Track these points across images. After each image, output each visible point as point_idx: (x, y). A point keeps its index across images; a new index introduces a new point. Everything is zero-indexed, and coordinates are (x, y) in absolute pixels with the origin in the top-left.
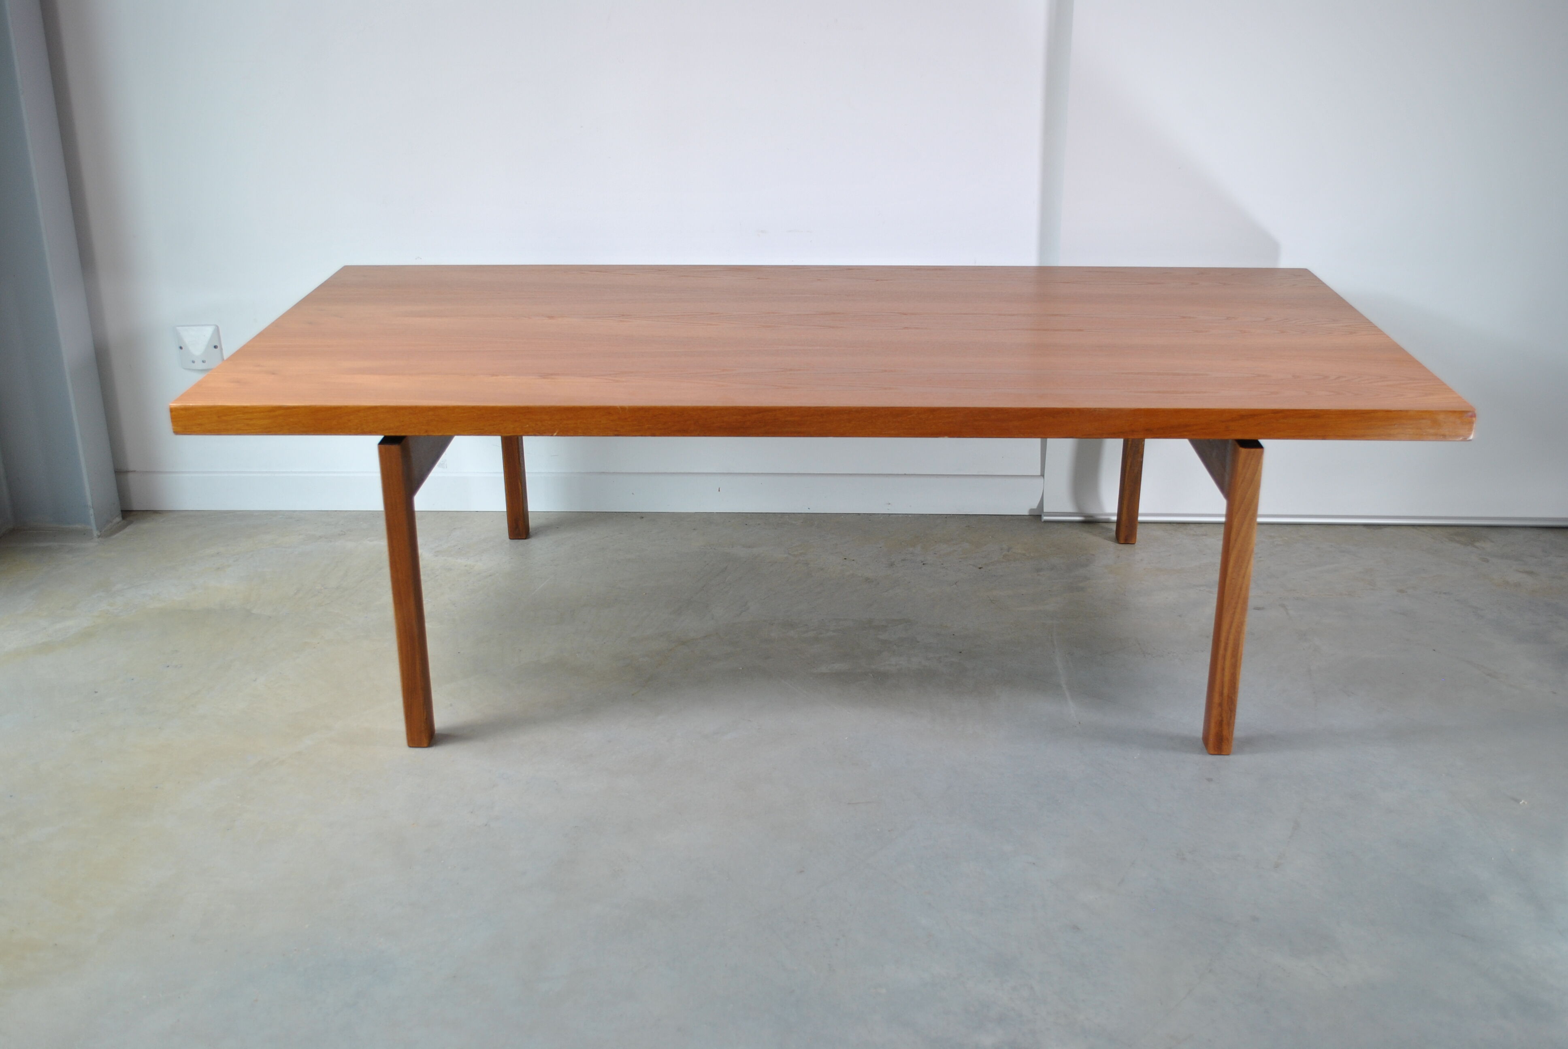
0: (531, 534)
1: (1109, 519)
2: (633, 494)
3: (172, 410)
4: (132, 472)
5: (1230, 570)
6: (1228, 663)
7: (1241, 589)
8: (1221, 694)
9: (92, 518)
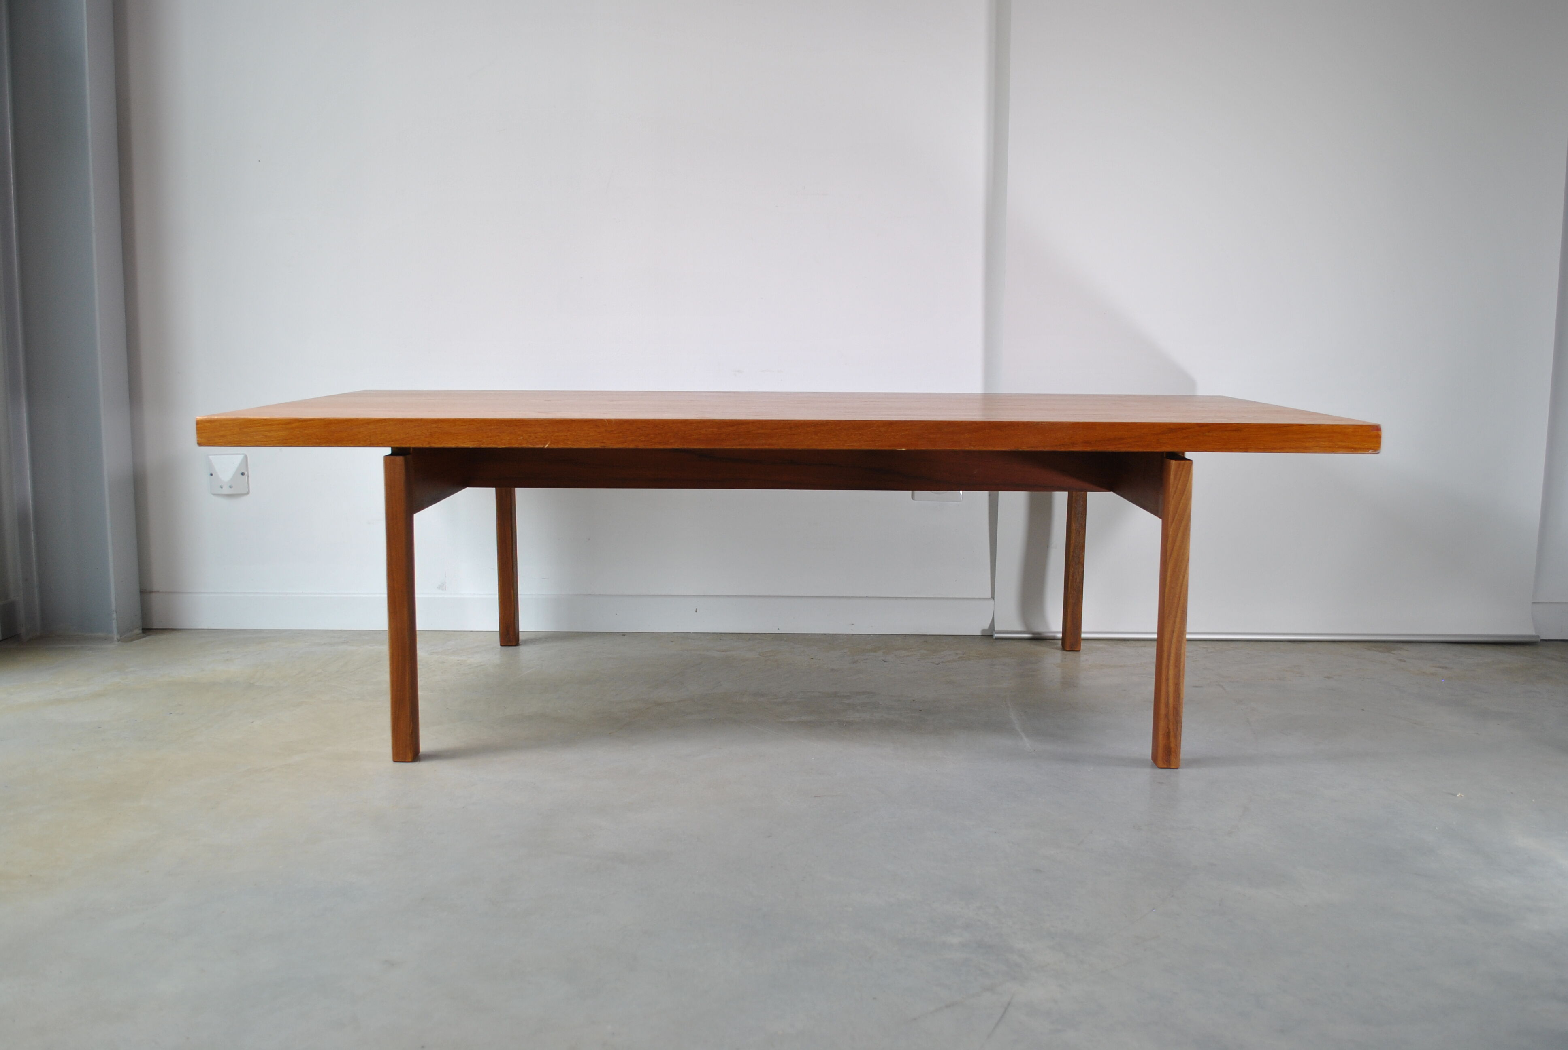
0: (520, 644)
1: (1055, 636)
2: (616, 614)
3: (198, 423)
4: (155, 592)
5: (1168, 579)
6: (1171, 673)
7: (1179, 598)
8: (1167, 704)
9: (115, 626)
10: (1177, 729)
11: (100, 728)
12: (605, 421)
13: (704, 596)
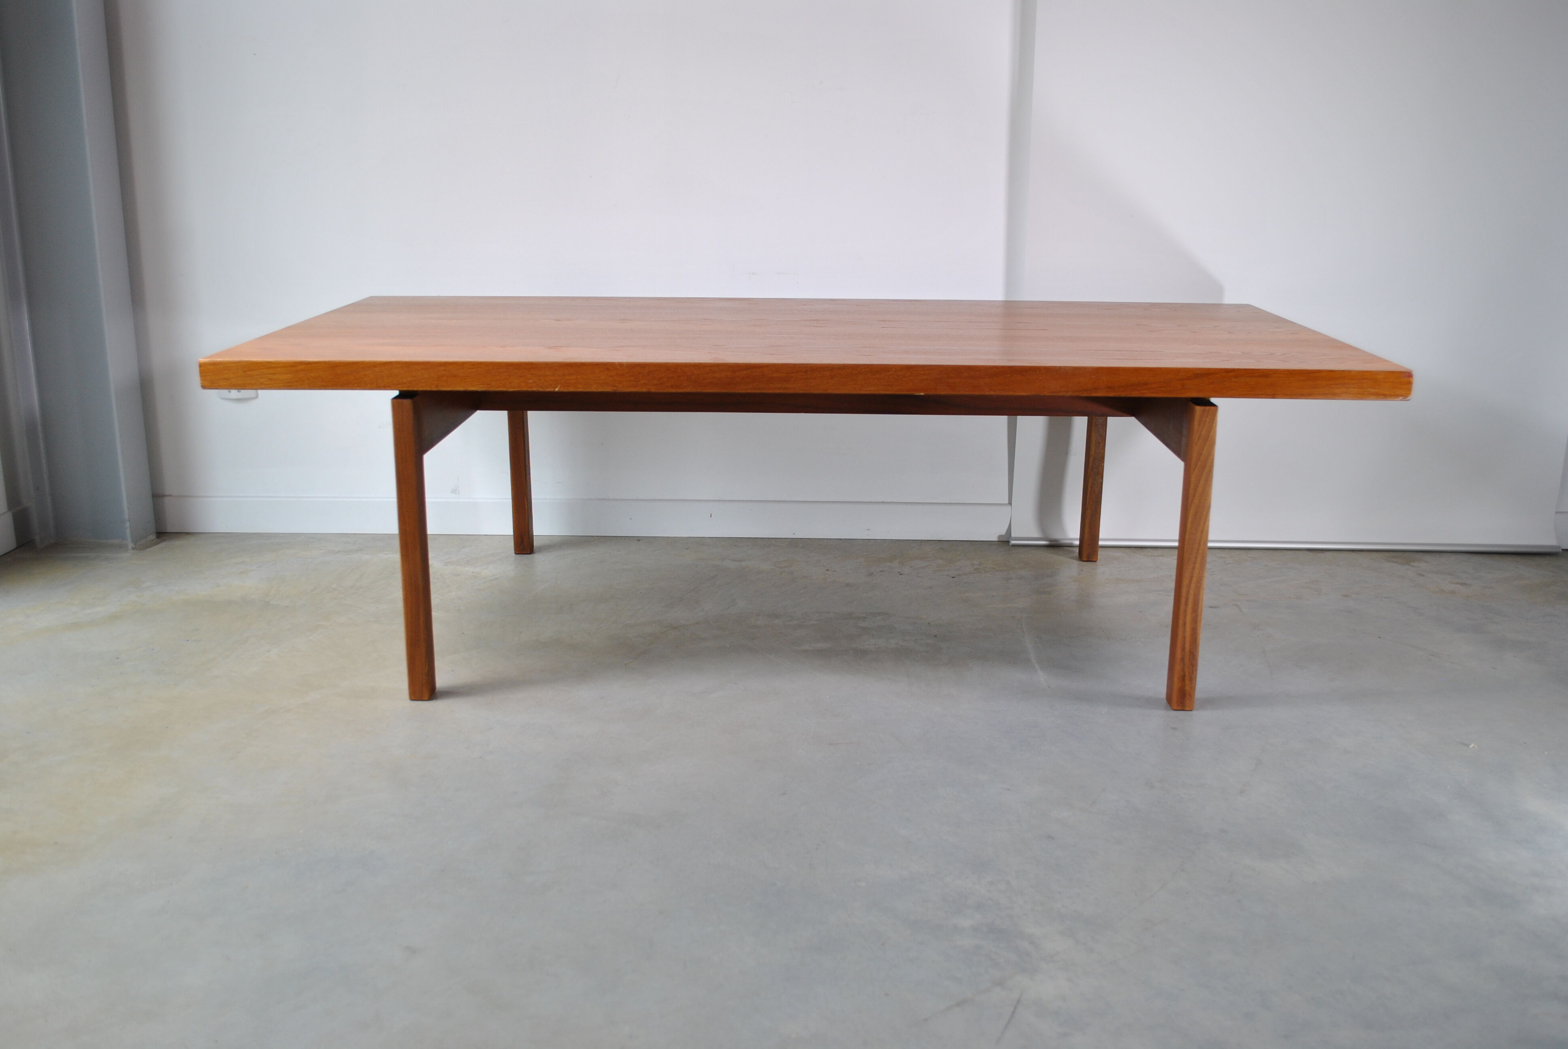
0: (535, 551)
1: (1072, 543)
2: (631, 519)
3: (201, 365)
4: (168, 496)
5: (1189, 526)
6: (1189, 618)
7: (1199, 544)
8: (1183, 649)
9: (128, 531)
10: (1193, 672)
11: (118, 658)
12: (616, 364)
13: (719, 501)
